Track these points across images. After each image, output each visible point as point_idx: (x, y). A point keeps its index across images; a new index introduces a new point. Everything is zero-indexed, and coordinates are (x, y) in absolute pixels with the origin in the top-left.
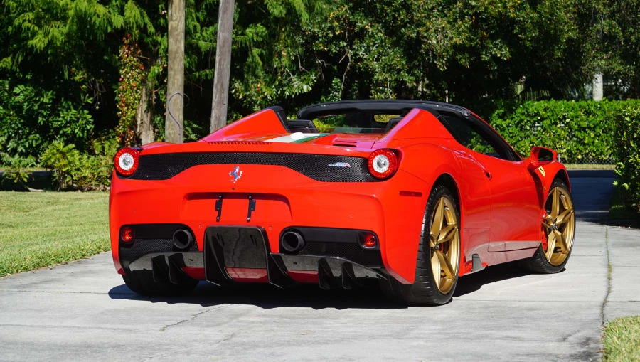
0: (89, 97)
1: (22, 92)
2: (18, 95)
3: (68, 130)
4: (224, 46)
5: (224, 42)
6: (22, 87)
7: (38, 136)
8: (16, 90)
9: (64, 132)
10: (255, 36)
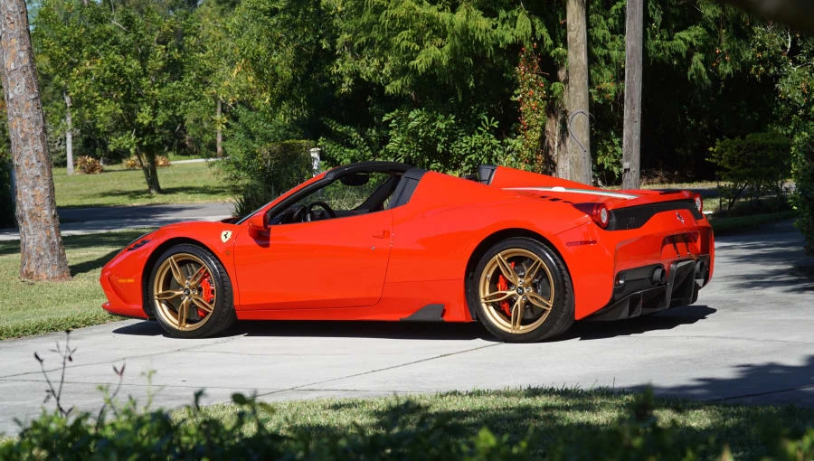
0: (494, 121)
1: (418, 116)
2: (413, 120)
3: (473, 157)
4: (632, 56)
5: (632, 52)
6: (417, 112)
7: (439, 164)
8: (412, 115)
9: (470, 159)
10: (694, 40)
